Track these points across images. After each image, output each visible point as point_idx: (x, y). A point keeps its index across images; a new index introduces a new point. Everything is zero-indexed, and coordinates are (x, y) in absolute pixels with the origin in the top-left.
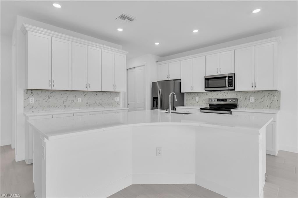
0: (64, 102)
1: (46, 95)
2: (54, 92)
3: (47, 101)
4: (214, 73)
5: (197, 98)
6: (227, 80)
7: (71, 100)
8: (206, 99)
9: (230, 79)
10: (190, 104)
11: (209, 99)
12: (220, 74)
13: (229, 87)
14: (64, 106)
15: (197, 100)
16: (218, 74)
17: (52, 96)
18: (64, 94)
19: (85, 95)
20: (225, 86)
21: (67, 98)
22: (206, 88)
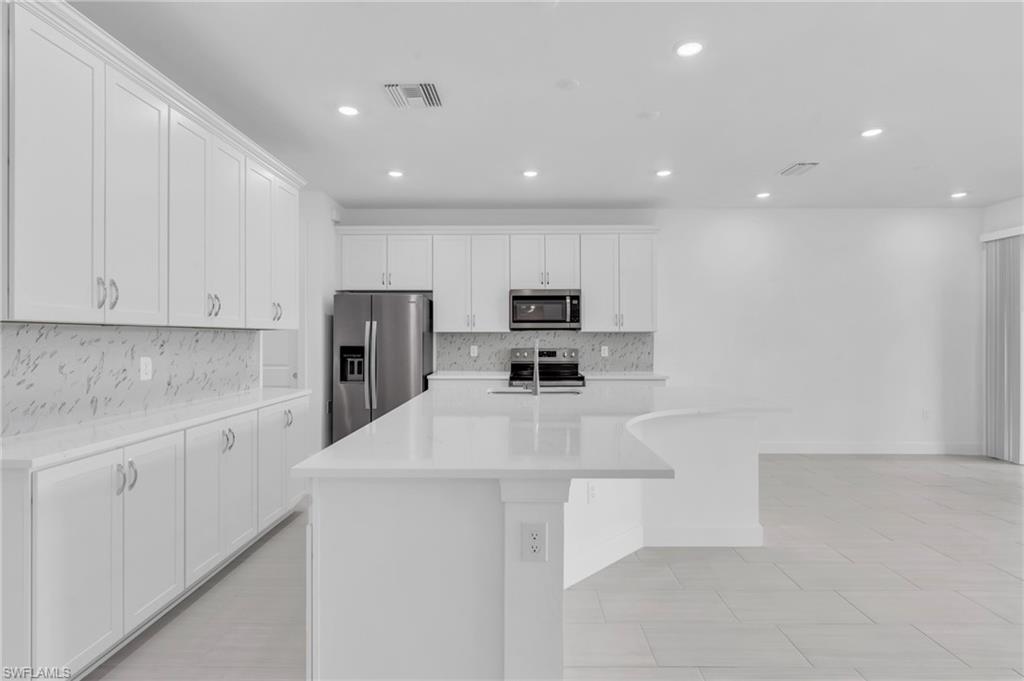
0: (92, 381)
1: (19, 351)
2: (52, 333)
3: (24, 381)
4: (529, 284)
5: (472, 347)
6: (568, 306)
7: (115, 371)
8: (499, 352)
9: (575, 302)
10: (451, 365)
11: (514, 351)
12: (548, 287)
13: (571, 321)
14: (92, 402)
15: (472, 355)
16: (542, 287)
17: (44, 354)
18: (90, 342)
19: (161, 342)
20: (560, 318)
21: (102, 359)
22: (514, 322)
